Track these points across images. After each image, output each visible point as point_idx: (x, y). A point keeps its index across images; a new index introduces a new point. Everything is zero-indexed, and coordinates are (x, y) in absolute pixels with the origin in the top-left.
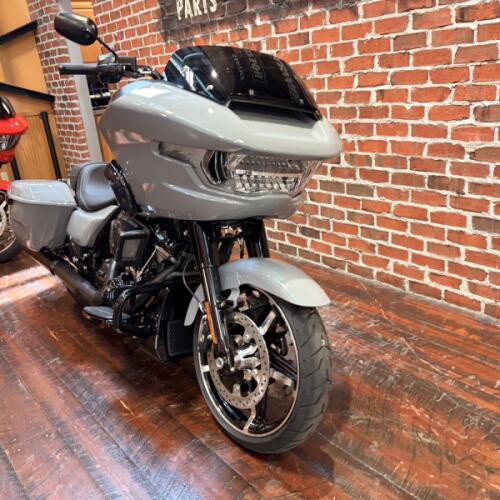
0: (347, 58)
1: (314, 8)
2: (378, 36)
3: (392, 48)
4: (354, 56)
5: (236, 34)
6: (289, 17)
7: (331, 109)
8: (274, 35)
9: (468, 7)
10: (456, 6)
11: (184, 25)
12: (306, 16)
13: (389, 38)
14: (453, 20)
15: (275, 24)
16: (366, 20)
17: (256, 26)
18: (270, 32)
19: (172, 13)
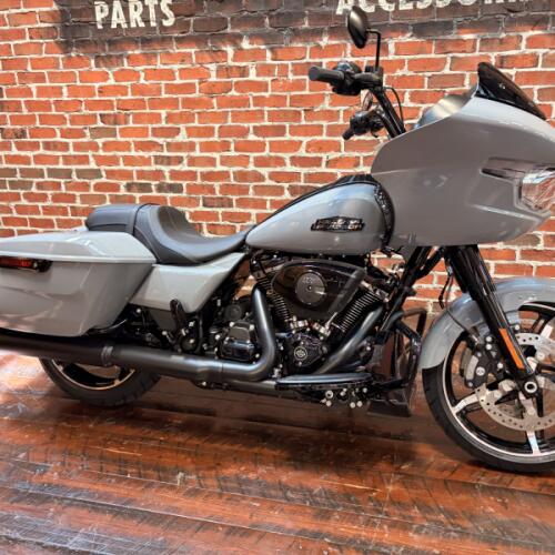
1: (330, 38)
2: (411, 73)
3: (426, 85)
5: (206, 55)
6: (294, 45)
8: (269, 61)
9: (507, 56)
11: (109, 36)
12: (319, 47)
13: (424, 76)
15: (272, 50)
16: (397, 57)
17: (241, 49)
18: (264, 57)
19: (84, 19)
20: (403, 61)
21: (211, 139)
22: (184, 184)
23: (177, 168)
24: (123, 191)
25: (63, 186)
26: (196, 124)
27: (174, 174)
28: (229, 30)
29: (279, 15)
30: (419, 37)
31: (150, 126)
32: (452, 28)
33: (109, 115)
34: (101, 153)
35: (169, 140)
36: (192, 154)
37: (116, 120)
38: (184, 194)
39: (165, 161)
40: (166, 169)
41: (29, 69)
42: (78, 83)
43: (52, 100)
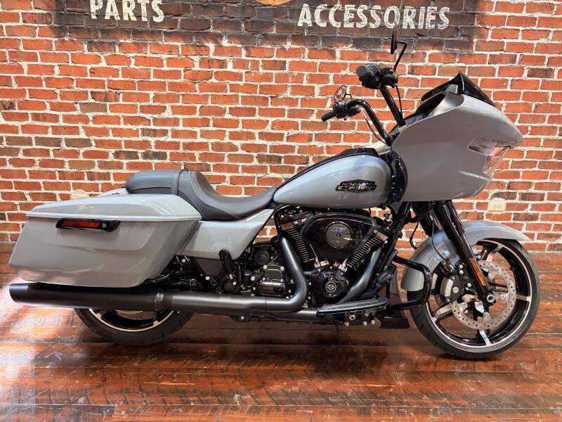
0: (322, 85)
1: (293, 43)
2: (351, 74)
4: (329, 84)
5: (191, 49)
6: (264, 46)
7: (302, 122)
8: (244, 57)
9: (417, 66)
10: (409, 64)
11: (102, 26)
12: (283, 49)
14: (407, 72)
15: (246, 48)
16: (342, 61)
17: (221, 46)
18: (240, 54)
19: (78, 10)
20: (346, 64)
21: (193, 116)
22: (168, 152)
23: (162, 139)
24: (111, 158)
25: (51, 153)
26: (180, 104)
27: (158, 144)
28: (211, 30)
29: (253, 22)
30: (357, 48)
31: (139, 104)
32: (380, 44)
33: (100, 93)
34: (91, 125)
35: (156, 116)
36: (177, 128)
37: (107, 97)
38: (168, 161)
39: (152, 133)
40: (152, 140)
41: (21, 48)
42: (71, 64)
43: (43, 77)
